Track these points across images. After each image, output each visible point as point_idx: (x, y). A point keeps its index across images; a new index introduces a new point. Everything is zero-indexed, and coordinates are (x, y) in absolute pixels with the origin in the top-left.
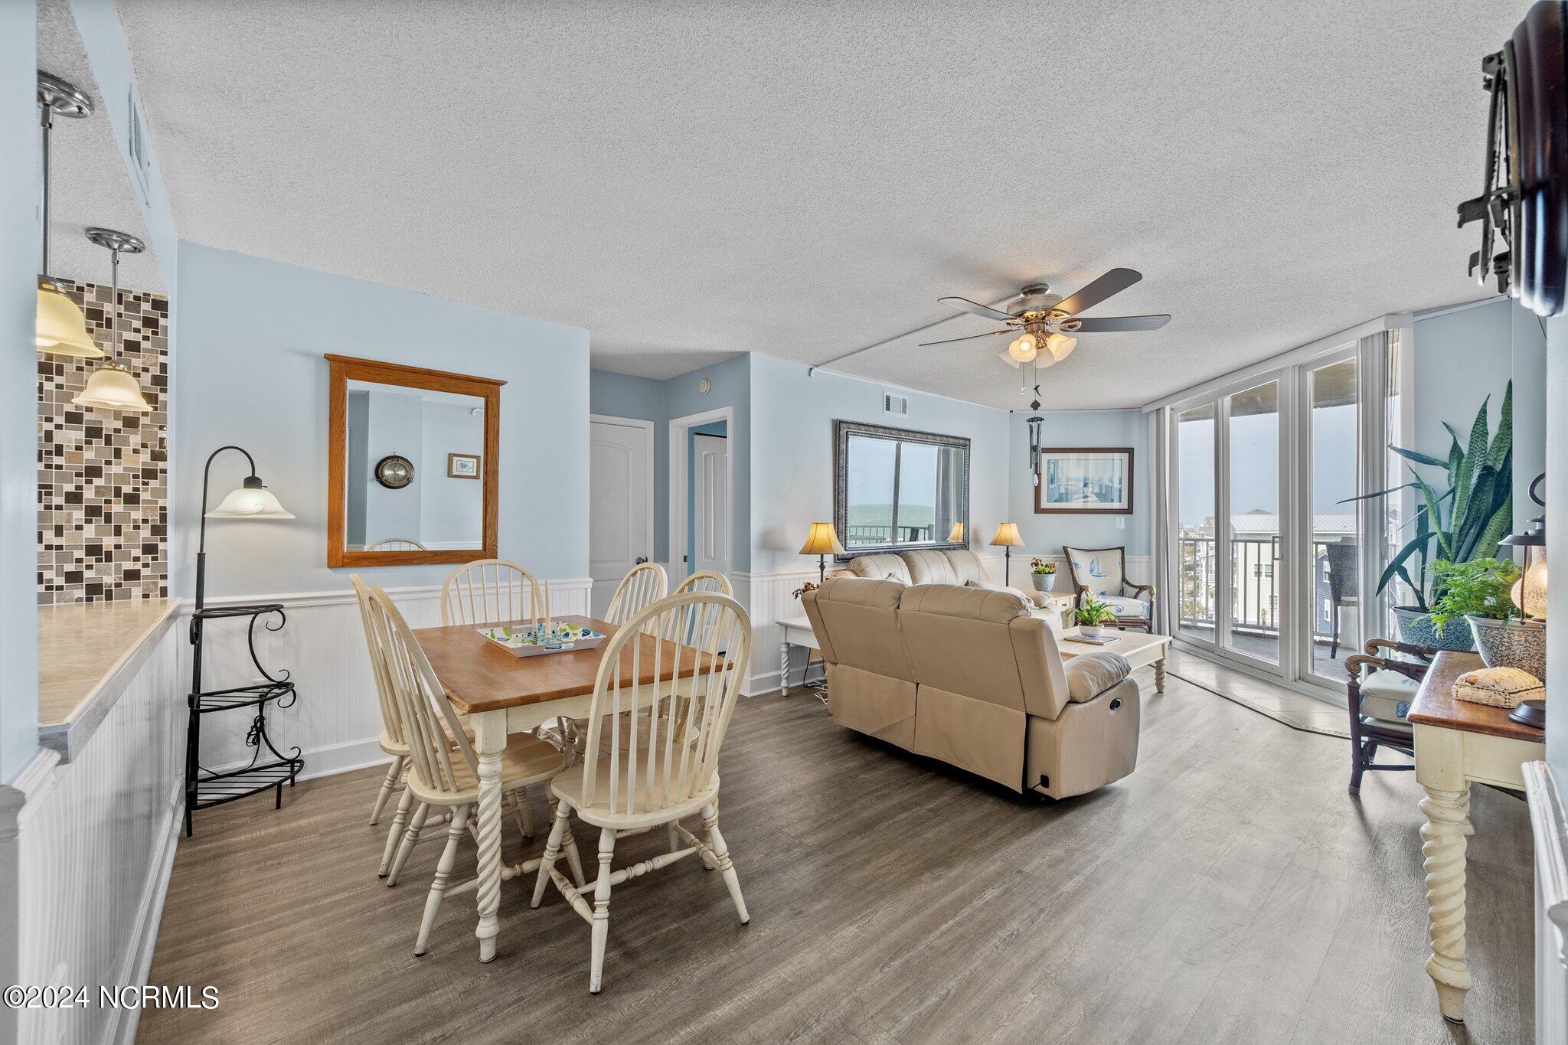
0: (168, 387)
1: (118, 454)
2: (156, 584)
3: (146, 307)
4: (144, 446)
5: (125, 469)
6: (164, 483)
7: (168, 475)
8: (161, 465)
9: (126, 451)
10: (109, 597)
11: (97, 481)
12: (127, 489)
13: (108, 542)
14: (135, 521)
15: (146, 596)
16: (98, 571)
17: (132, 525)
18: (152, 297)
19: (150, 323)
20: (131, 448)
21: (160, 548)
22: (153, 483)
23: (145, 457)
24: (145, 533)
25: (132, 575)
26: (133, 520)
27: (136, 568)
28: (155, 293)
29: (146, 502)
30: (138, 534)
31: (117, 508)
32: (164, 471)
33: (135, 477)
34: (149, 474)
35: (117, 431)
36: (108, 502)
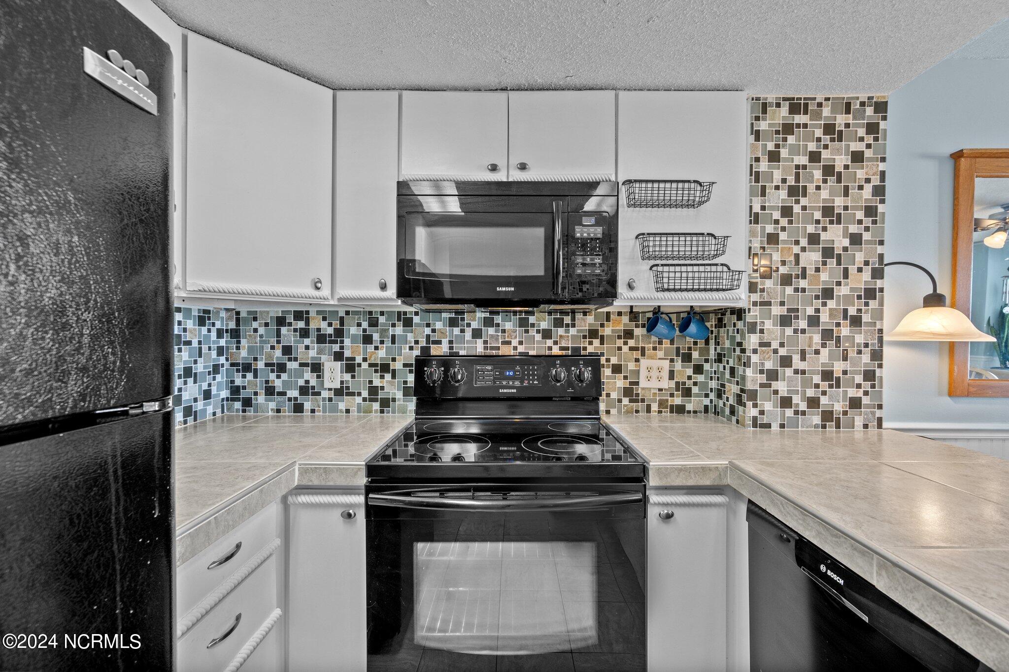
0: (887, 197)
1: (846, 275)
2: (873, 413)
3: (869, 111)
4: (867, 263)
5: (852, 289)
6: (881, 304)
7: (885, 293)
8: (879, 283)
9: (852, 270)
10: (838, 426)
11: (831, 304)
12: (852, 311)
13: (838, 367)
14: (859, 345)
15: (866, 426)
16: (830, 399)
17: (856, 349)
18: (875, 100)
19: (872, 129)
20: (856, 266)
21: (877, 374)
22: (873, 304)
23: (866, 275)
24: (866, 358)
25: (855, 403)
26: (857, 343)
27: (858, 395)
28: (878, 95)
29: (867, 324)
30: (861, 358)
31: (845, 331)
32: (882, 290)
33: (859, 297)
34: (870, 293)
35: (845, 249)
36: (838, 325)
